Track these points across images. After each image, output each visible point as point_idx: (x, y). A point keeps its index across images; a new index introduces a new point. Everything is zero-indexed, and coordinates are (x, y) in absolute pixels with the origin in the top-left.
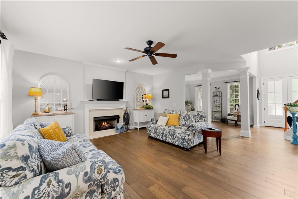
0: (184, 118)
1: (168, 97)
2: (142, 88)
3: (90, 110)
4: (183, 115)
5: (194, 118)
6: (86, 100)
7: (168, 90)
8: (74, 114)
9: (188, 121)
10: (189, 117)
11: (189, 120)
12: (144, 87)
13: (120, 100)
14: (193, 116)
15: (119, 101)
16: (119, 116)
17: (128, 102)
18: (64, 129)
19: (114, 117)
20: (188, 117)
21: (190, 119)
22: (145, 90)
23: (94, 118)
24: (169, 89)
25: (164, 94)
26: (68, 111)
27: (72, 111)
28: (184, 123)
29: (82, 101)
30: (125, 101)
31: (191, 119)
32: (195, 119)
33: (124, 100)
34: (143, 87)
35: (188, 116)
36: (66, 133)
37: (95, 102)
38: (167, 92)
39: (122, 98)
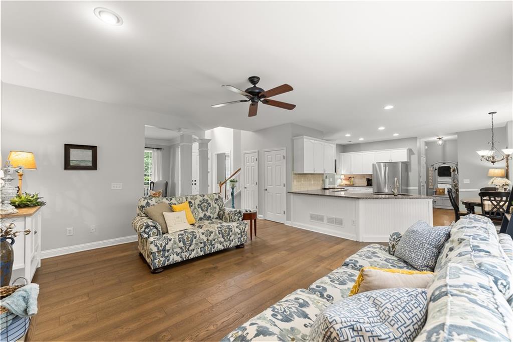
0: (199, 208)
4: (197, 202)
5: (216, 203)
9: (209, 210)
10: (209, 204)
11: (209, 208)
14: (214, 201)
20: (206, 205)
21: (210, 206)
24: (95, 147)
25: (71, 158)
28: (202, 215)
31: (212, 206)
32: (218, 205)
35: (206, 203)
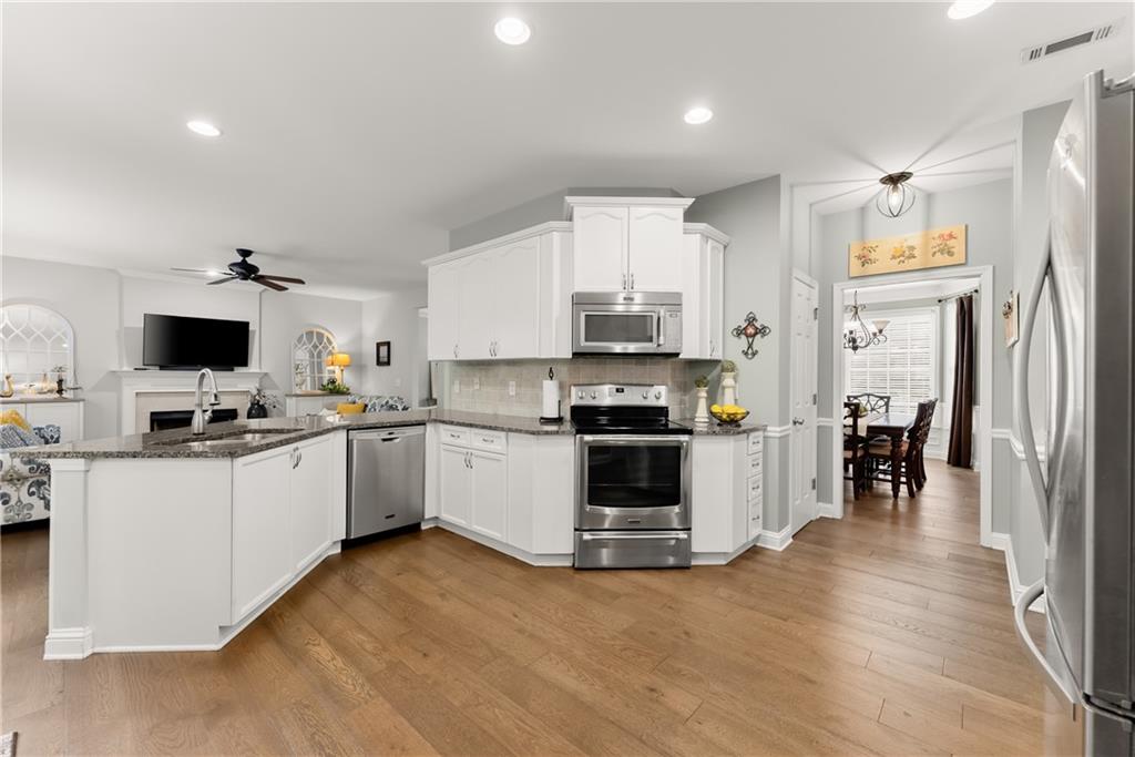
1: (388, 363)
2: (320, 336)
3: (137, 394)
6: (125, 369)
7: (388, 344)
8: (83, 400)
12: (326, 334)
13: (236, 368)
15: (232, 370)
16: (235, 410)
17: (266, 374)
18: (40, 429)
19: (222, 415)
22: (330, 343)
23: (152, 414)
26: (65, 395)
27: (81, 395)
29: (114, 369)
30: (258, 371)
33: (254, 366)
34: (322, 335)
36: (44, 437)
37: (155, 372)
38: (386, 348)
39: (244, 363)
